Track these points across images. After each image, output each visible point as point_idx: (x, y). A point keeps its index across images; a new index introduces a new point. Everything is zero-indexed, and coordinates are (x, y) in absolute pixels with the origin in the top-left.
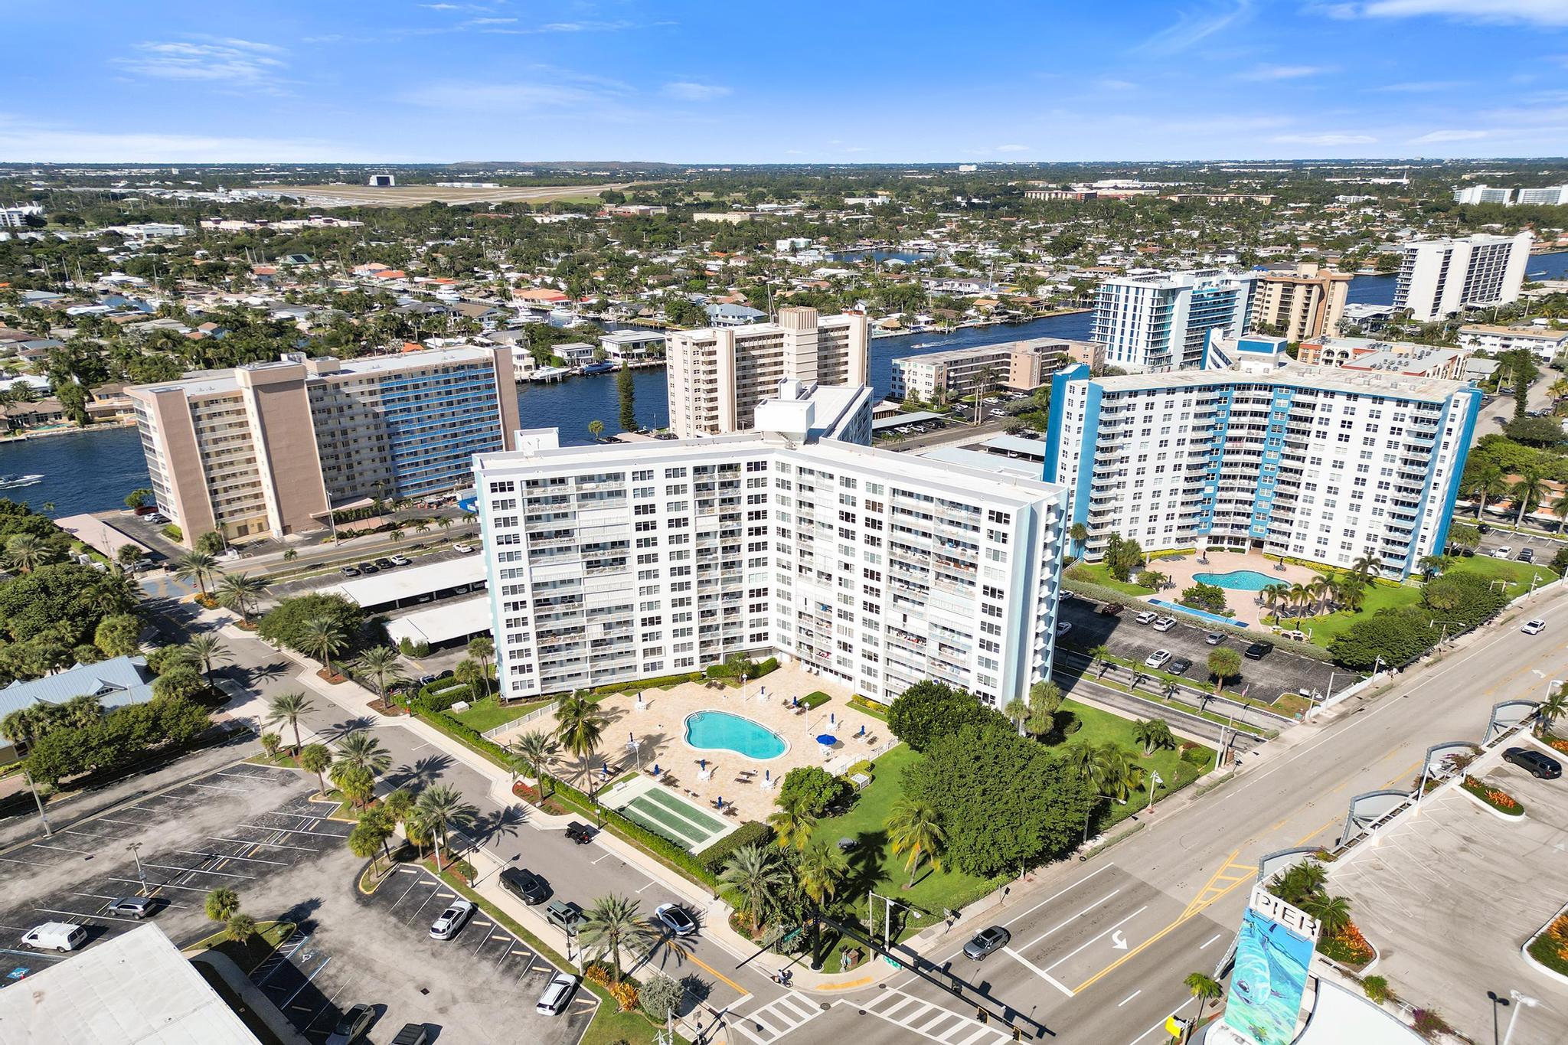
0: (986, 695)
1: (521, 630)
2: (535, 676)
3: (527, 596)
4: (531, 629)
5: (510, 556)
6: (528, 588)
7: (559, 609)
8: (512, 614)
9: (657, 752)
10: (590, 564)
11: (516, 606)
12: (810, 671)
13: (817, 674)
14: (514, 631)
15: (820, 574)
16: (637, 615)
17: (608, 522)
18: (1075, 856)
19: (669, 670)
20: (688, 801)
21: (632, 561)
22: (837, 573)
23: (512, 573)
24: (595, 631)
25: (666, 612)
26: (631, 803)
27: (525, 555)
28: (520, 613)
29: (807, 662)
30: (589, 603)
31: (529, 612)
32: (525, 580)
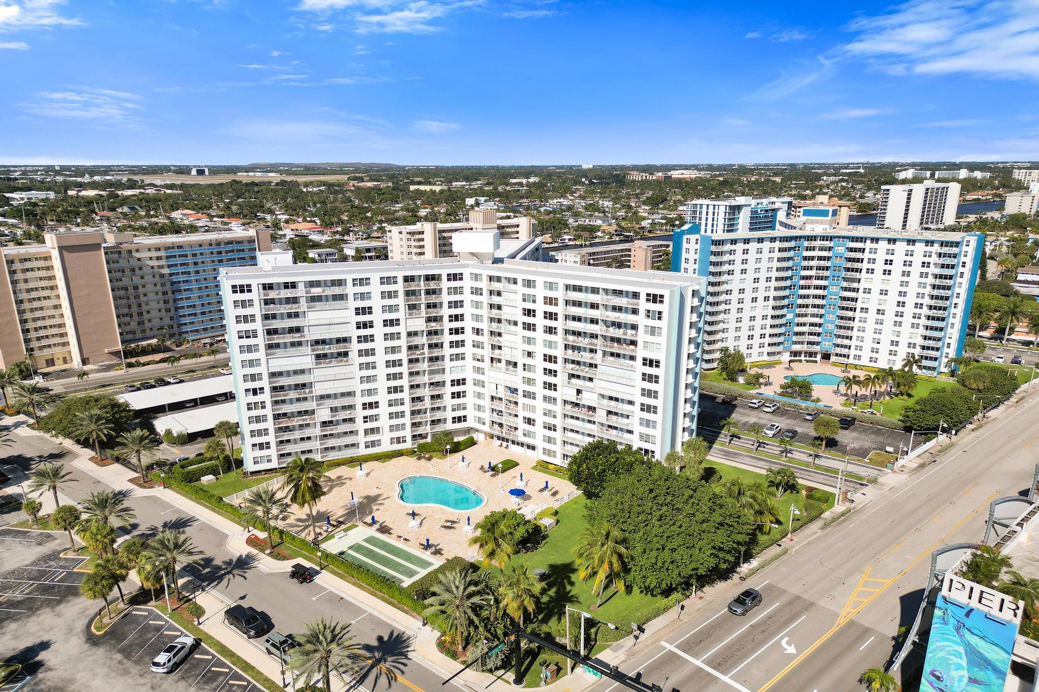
0: (647, 451)
1: (259, 412)
2: (273, 452)
3: (265, 383)
4: (269, 412)
5: (250, 349)
6: (265, 376)
7: (293, 395)
8: (252, 399)
9: (374, 508)
10: (318, 357)
11: (255, 392)
12: (501, 445)
13: (507, 447)
14: (254, 413)
15: (508, 363)
16: (359, 401)
17: (333, 321)
18: (736, 577)
19: (386, 446)
20: (400, 545)
21: (353, 355)
22: (521, 360)
23: (251, 363)
24: (324, 414)
25: (383, 398)
26: (350, 548)
27: (262, 348)
28: (259, 398)
29: (499, 438)
30: (318, 390)
31: (266, 397)
32: (263, 370)
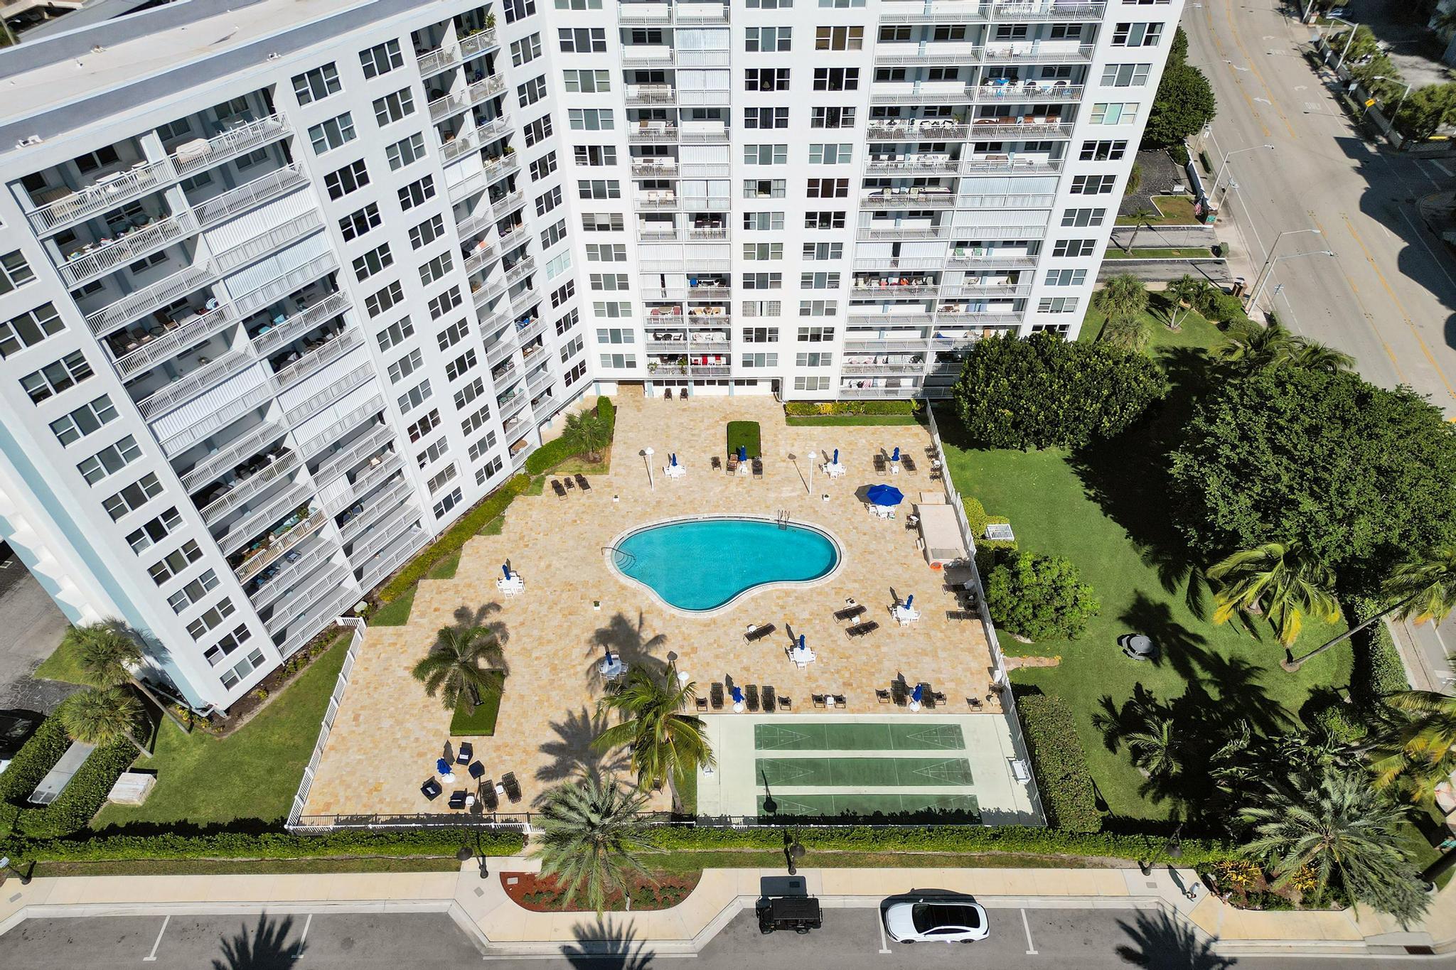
1: (191, 572)
2: (260, 638)
3: (174, 494)
4: (213, 558)
5: (86, 419)
6: (167, 476)
7: (246, 488)
8: (156, 551)
9: (660, 654)
10: (278, 361)
11: (156, 531)
12: (668, 394)
14: (177, 582)
16: (398, 423)
17: (281, 240)
19: (473, 493)
21: (357, 318)
22: (738, 205)
23: (111, 459)
24: (337, 493)
25: (442, 395)
27: (121, 400)
28: (174, 540)
29: (657, 383)
30: (303, 443)
31: (191, 526)
32: (151, 461)
